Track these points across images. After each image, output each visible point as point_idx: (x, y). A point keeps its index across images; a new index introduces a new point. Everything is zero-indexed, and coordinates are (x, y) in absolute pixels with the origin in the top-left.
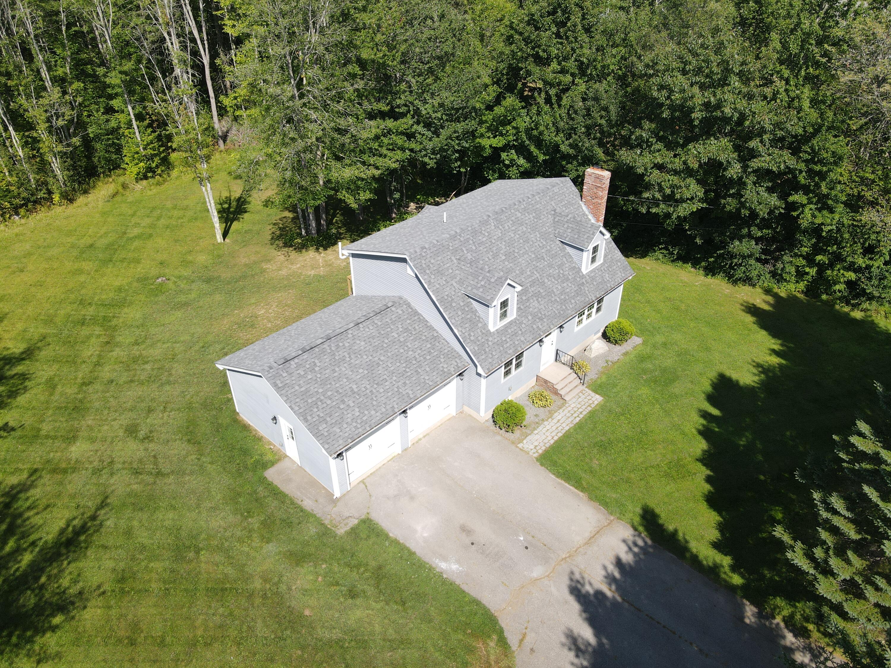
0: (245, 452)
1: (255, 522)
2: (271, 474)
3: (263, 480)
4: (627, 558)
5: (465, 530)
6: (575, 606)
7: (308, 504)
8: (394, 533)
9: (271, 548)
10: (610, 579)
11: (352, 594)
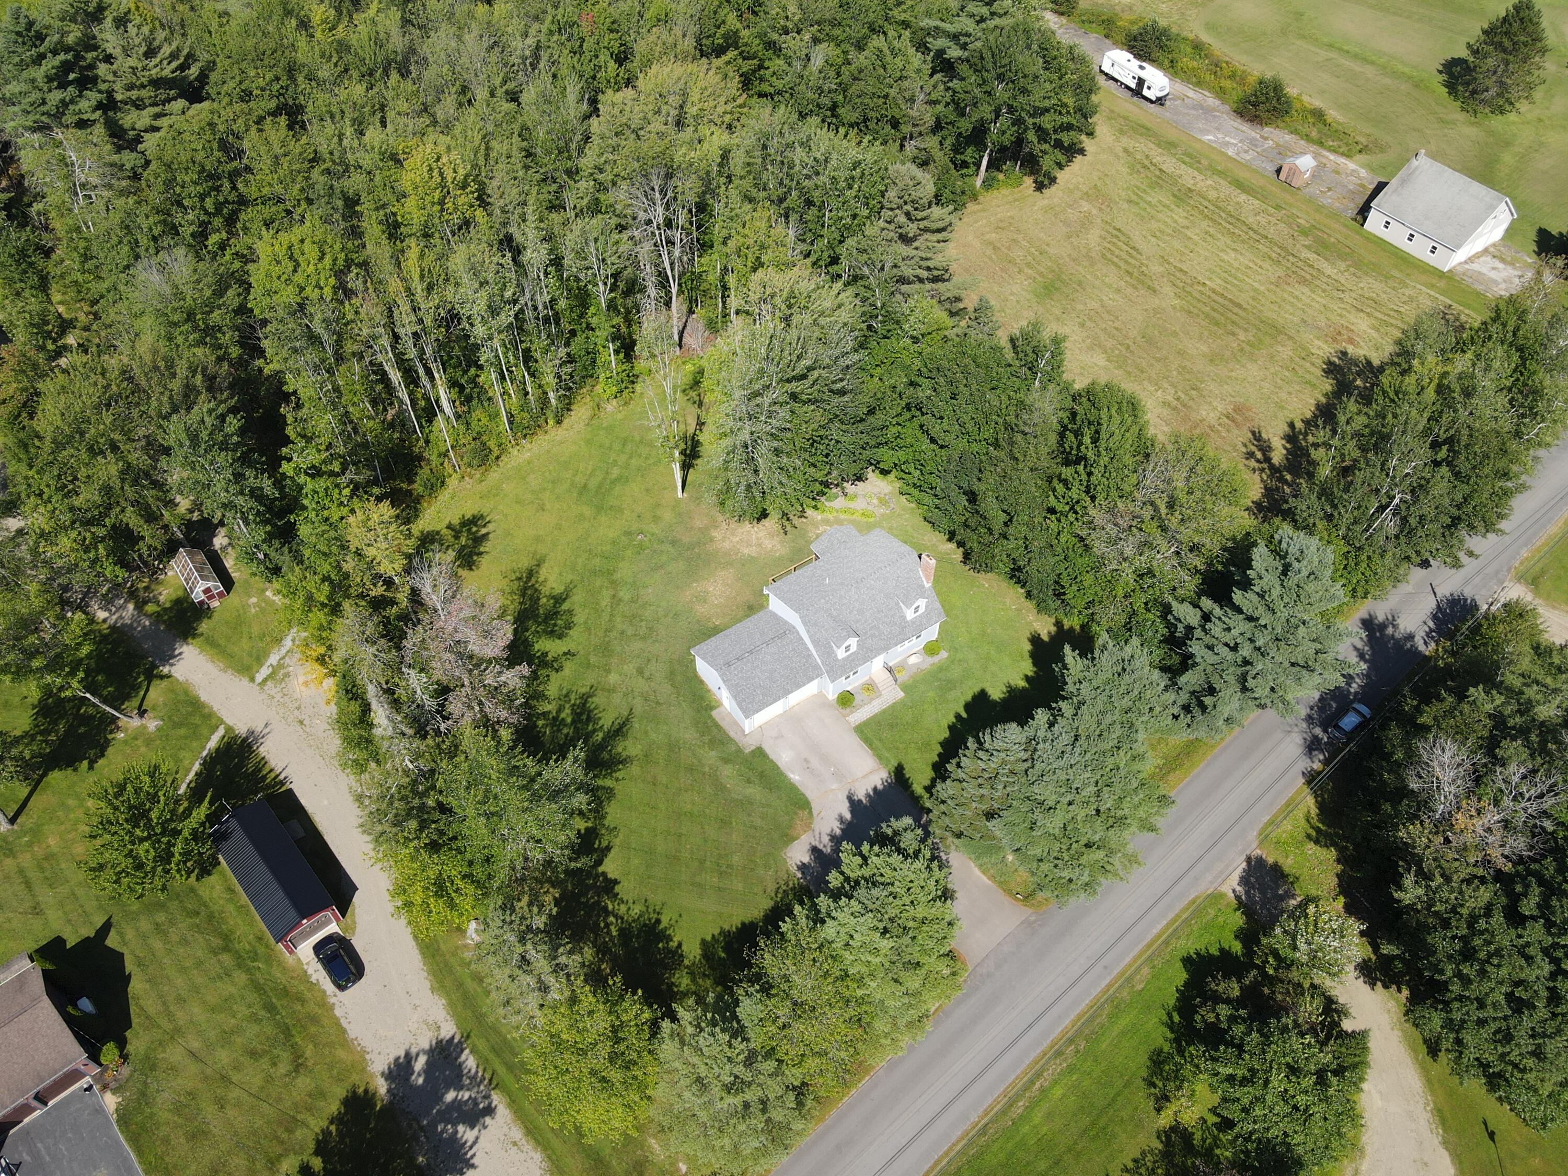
0: (702, 698)
1: (706, 739)
2: (714, 713)
3: (710, 717)
4: (880, 787)
5: (806, 760)
6: (847, 804)
7: (732, 734)
8: (772, 756)
9: (713, 753)
10: (868, 795)
11: (749, 781)
